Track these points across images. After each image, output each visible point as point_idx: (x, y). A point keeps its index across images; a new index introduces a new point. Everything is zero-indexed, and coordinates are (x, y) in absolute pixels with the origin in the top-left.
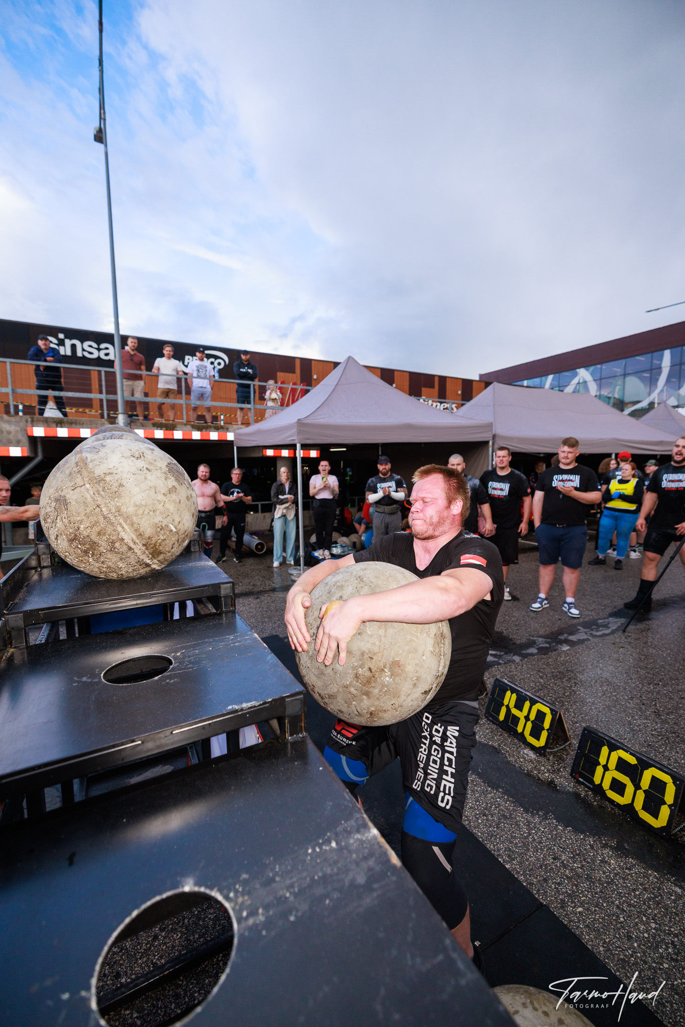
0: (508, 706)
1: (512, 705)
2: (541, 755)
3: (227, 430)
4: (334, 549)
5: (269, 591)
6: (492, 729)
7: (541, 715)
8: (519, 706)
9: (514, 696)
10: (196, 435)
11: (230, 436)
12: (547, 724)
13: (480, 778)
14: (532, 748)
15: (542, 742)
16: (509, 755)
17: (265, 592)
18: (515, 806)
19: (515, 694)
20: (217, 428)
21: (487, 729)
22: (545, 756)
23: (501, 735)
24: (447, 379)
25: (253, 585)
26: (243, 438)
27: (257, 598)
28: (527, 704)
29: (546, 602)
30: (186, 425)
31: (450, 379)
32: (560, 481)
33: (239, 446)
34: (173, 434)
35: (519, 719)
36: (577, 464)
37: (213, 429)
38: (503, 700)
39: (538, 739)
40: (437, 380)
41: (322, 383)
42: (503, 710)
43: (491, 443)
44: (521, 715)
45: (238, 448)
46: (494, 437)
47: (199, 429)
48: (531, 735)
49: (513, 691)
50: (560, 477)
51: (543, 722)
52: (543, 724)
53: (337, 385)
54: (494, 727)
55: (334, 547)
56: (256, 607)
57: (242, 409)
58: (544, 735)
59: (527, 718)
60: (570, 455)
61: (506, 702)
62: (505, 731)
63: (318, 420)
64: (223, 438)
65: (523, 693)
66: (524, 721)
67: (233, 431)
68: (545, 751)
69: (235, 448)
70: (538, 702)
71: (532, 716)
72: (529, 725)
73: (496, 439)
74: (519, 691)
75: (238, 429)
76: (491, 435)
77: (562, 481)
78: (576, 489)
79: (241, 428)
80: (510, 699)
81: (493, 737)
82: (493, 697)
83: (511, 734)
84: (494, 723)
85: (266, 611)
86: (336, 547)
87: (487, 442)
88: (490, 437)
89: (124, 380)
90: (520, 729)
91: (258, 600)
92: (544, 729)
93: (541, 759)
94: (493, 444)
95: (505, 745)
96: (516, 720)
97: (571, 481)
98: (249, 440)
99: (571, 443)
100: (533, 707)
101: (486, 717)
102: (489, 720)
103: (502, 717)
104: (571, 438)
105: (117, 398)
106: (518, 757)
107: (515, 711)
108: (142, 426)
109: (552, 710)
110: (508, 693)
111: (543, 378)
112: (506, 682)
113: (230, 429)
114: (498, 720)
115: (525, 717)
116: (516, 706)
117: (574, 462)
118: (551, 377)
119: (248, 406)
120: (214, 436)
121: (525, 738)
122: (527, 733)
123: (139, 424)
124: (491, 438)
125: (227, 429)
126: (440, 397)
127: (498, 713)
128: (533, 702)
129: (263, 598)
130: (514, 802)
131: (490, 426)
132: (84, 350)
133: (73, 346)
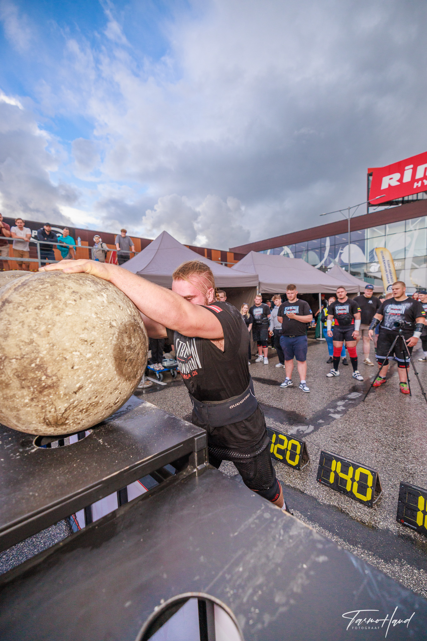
0: (335, 472)
1: (339, 470)
2: (369, 507)
4: (165, 362)
6: (326, 490)
7: (364, 477)
8: (345, 470)
9: (339, 464)
12: (370, 483)
13: (341, 538)
14: (361, 501)
15: (368, 497)
16: (349, 511)
18: (376, 559)
19: (339, 462)
21: (323, 491)
22: (372, 507)
23: (335, 495)
24: (212, 251)
28: (351, 469)
29: (290, 382)
31: (214, 251)
32: (288, 310)
35: (347, 481)
36: (298, 299)
38: (331, 467)
39: (365, 494)
40: (206, 251)
41: (146, 248)
42: (332, 475)
43: (258, 288)
44: (348, 478)
46: (259, 283)
48: (359, 492)
49: (338, 460)
50: (288, 308)
51: (366, 482)
52: (367, 483)
53: (158, 249)
54: (327, 488)
55: (164, 361)
58: (369, 491)
59: (353, 480)
60: (293, 295)
61: (333, 468)
62: (336, 490)
63: (151, 273)
65: (345, 461)
66: (351, 482)
68: (372, 503)
70: (359, 467)
71: (357, 478)
72: (356, 485)
73: (261, 285)
74: (342, 459)
76: (258, 283)
77: (289, 310)
78: (297, 314)
80: (336, 466)
81: (331, 498)
82: (321, 465)
83: (341, 493)
84: (326, 485)
86: (166, 361)
87: (255, 287)
88: (256, 284)
90: (348, 488)
92: (368, 487)
93: (371, 510)
94: (259, 288)
95: (342, 503)
96: (344, 482)
97: (294, 310)
99: (291, 287)
100: (357, 471)
101: (318, 481)
102: (321, 483)
103: (332, 480)
104: (291, 285)
106: (355, 512)
107: (342, 475)
109: (372, 472)
110: (334, 462)
111: (265, 251)
112: (330, 453)
114: (329, 483)
115: (351, 479)
116: (342, 471)
117: (296, 298)
118: (269, 251)
121: (354, 495)
122: (355, 491)
124: (258, 285)
126: (222, 260)
127: (328, 477)
128: (356, 467)
130: (374, 555)
131: (257, 277)
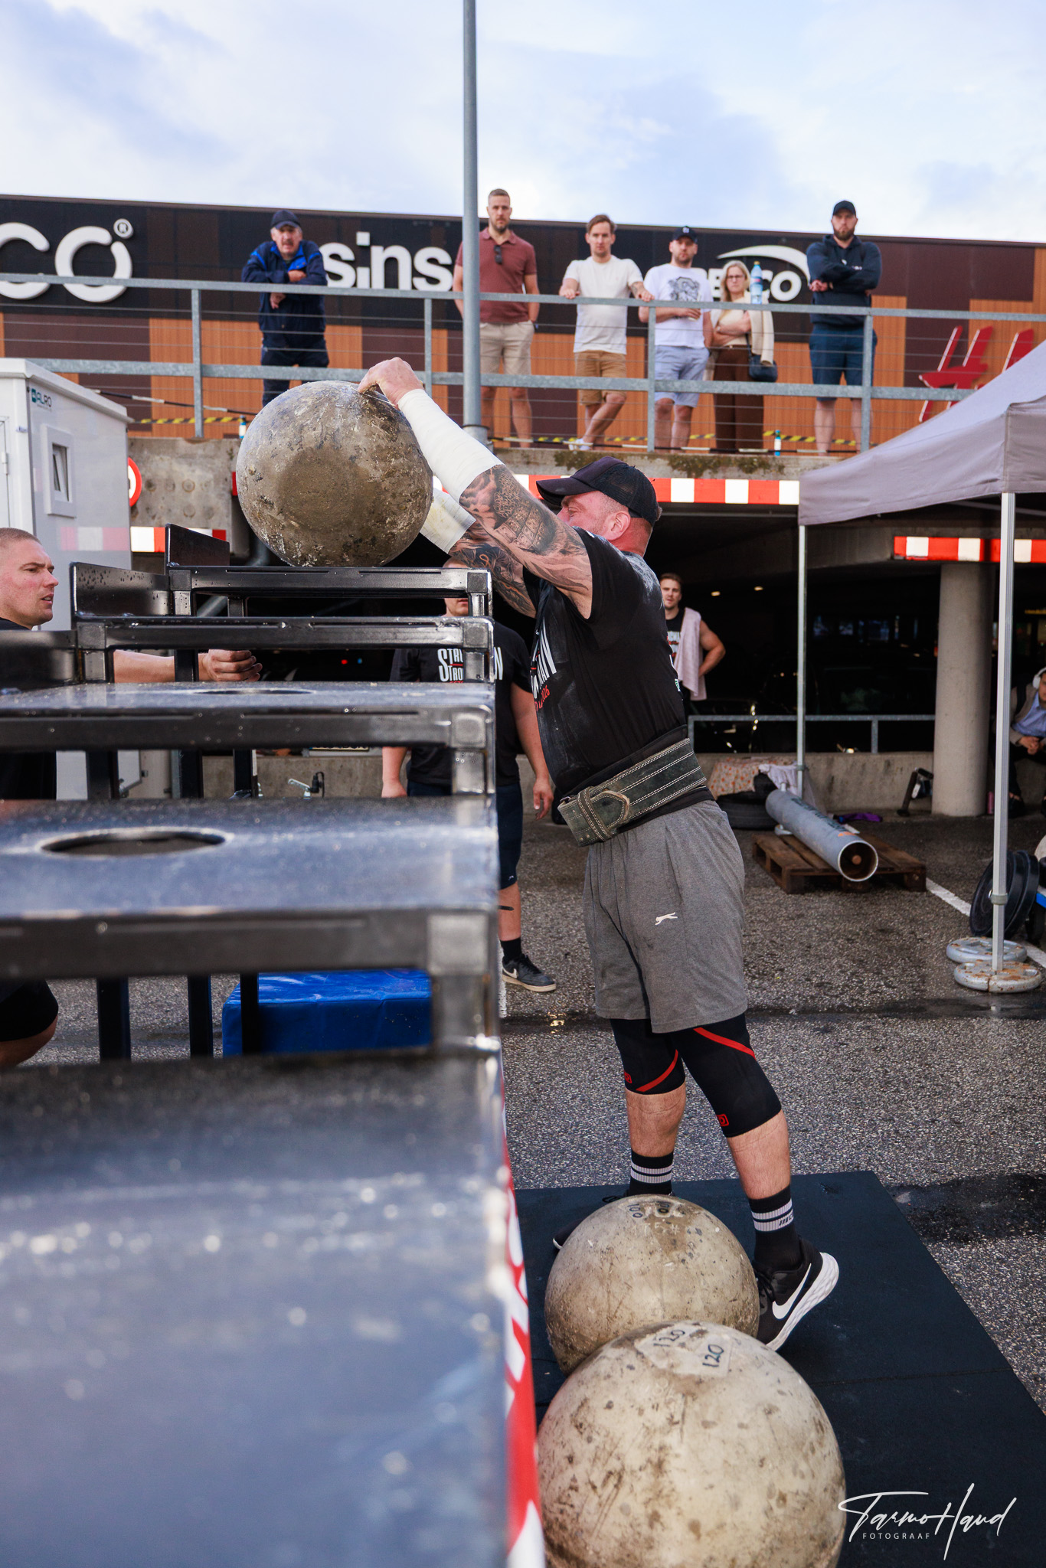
3: (781, 473)
5: (870, 1010)
10: (683, 491)
11: (788, 493)
17: (855, 1012)
20: (747, 468)
25: (820, 985)
26: (827, 493)
27: (826, 1031)
33: (814, 521)
37: (735, 471)
45: (810, 529)
47: (692, 469)
56: (816, 1061)
57: (828, 402)
64: (767, 500)
67: (799, 476)
69: (802, 530)
75: (814, 469)
79: (824, 465)
85: (849, 1081)
91: (828, 1037)
98: (845, 500)
113: (789, 470)
119: (855, 391)
120: (737, 491)
125: (781, 468)
129: (844, 1033)
132: (415, 273)
133: (391, 264)
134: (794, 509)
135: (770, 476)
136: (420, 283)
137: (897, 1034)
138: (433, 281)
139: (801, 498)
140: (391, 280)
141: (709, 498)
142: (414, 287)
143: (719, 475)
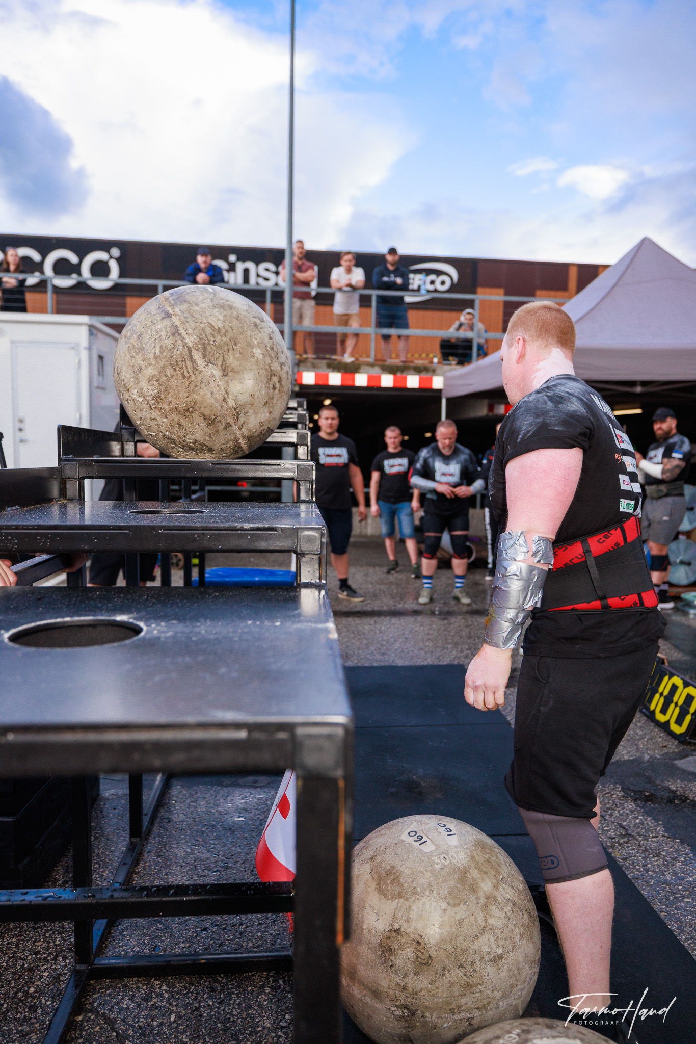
3: (434, 372)
10: (387, 381)
11: (437, 383)
17: (459, 613)
20: (418, 370)
26: (456, 382)
30: (372, 365)
33: (449, 396)
34: (353, 380)
37: (412, 371)
45: (448, 400)
47: (392, 370)
64: (426, 386)
67: (443, 375)
69: (444, 402)
75: (451, 370)
79: (455, 369)
89: (295, 300)
98: (463, 386)
105: (283, 328)
108: (314, 367)
113: (438, 371)
120: (413, 382)
123: (309, 364)
132: (258, 276)
133: (246, 272)
134: (439, 391)
135: (428, 375)
136: (261, 281)
137: (477, 621)
138: (266, 279)
139: (445, 385)
140: (246, 279)
141: (400, 385)
142: (258, 284)
143: (404, 374)
